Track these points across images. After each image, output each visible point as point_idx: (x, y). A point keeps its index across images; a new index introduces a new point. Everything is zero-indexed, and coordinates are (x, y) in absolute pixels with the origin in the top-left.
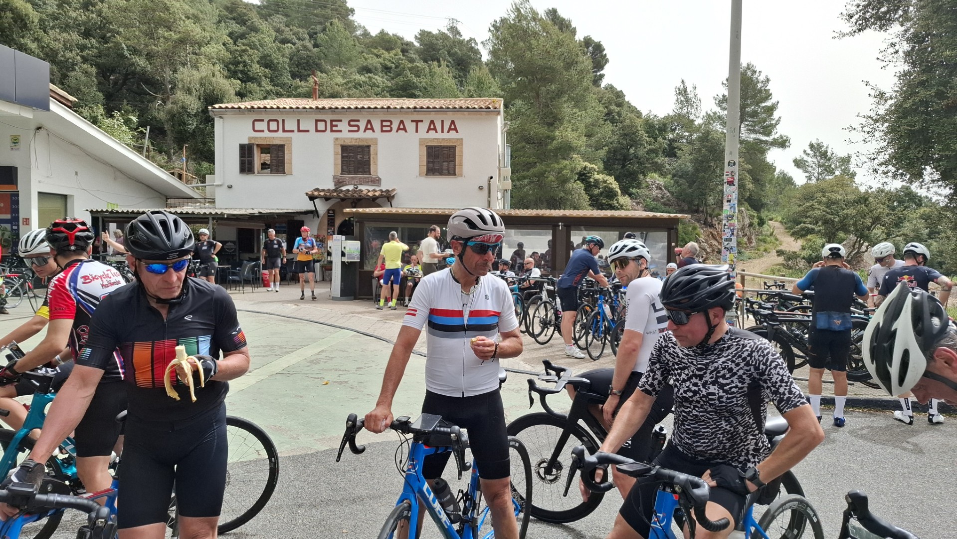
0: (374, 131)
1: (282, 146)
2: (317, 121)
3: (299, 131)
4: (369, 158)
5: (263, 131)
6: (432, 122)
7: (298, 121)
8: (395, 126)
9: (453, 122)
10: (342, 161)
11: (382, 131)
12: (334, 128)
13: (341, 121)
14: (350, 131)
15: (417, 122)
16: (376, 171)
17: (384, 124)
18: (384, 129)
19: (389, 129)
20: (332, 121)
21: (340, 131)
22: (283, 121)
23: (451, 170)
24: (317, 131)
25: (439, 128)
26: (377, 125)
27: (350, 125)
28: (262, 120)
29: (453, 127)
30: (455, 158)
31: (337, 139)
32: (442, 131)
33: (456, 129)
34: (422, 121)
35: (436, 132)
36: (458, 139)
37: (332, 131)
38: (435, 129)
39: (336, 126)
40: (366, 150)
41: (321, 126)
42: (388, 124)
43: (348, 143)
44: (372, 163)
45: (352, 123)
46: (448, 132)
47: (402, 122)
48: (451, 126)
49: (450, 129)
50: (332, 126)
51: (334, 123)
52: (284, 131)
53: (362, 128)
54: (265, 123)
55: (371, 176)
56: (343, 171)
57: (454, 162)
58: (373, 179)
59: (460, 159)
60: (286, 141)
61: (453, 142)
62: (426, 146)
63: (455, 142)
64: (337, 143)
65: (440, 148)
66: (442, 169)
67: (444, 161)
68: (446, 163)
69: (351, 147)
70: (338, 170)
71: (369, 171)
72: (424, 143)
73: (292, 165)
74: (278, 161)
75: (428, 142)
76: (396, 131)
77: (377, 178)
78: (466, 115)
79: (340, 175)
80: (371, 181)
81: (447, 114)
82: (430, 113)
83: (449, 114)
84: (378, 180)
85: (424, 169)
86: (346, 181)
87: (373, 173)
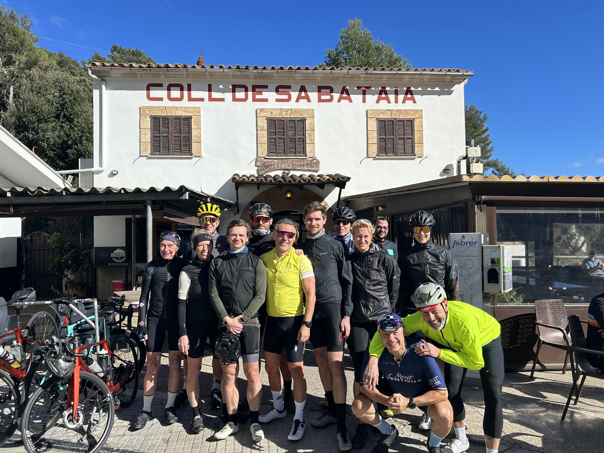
0: (309, 101)
1: (188, 119)
2: (235, 87)
3: (211, 99)
4: (304, 134)
5: (161, 99)
6: (383, 89)
7: (210, 86)
8: (336, 95)
9: (409, 90)
10: (269, 139)
11: (320, 100)
12: (258, 97)
13: (265, 87)
14: (278, 100)
15: (363, 89)
16: (313, 151)
17: (323, 91)
18: (323, 97)
19: (328, 97)
20: (255, 87)
21: (266, 100)
22: (189, 86)
23: (409, 149)
24: (235, 99)
25: (392, 99)
26: (313, 93)
27: (279, 93)
28: (161, 85)
29: (409, 96)
30: (413, 133)
31: (262, 110)
32: (396, 102)
33: (412, 98)
34: (370, 88)
35: (389, 102)
36: (416, 111)
37: (254, 100)
38: (387, 98)
39: (260, 93)
40: (299, 125)
41: (240, 92)
42: (327, 91)
43: (276, 115)
44: (308, 141)
45: (280, 90)
46: (404, 102)
47: (345, 89)
48: (406, 94)
49: (406, 98)
50: (255, 93)
51: (258, 90)
52: (191, 99)
54: (165, 88)
55: (306, 159)
56: (270, 152)
57: (412, 139)
58: (309, 162)
59: (419, 135)
60: (193, 112)
61: (410, 115)
62: (377, 119)
63: (412, 115)
64: (260, 115)
65: (394, 122)
66: (397, 149)
67: (399, 139)
68: (401, 141)
69: (282, 121)
70: (264, 150)
71: (304, 152)
72: (373, 116)
73: (202, 143)
74: (182, 139)
75: (379, 114)
76: (339, 101)
77: (315, 161)
78: (426, 80)
79: (266, 157)
80: (308, 164)
81: (402, 78)
82: (382, 78)
83: (406, 78)
84: (316, 163)
85: (374, 149)
86: (274, 165)
87: (309, 155)
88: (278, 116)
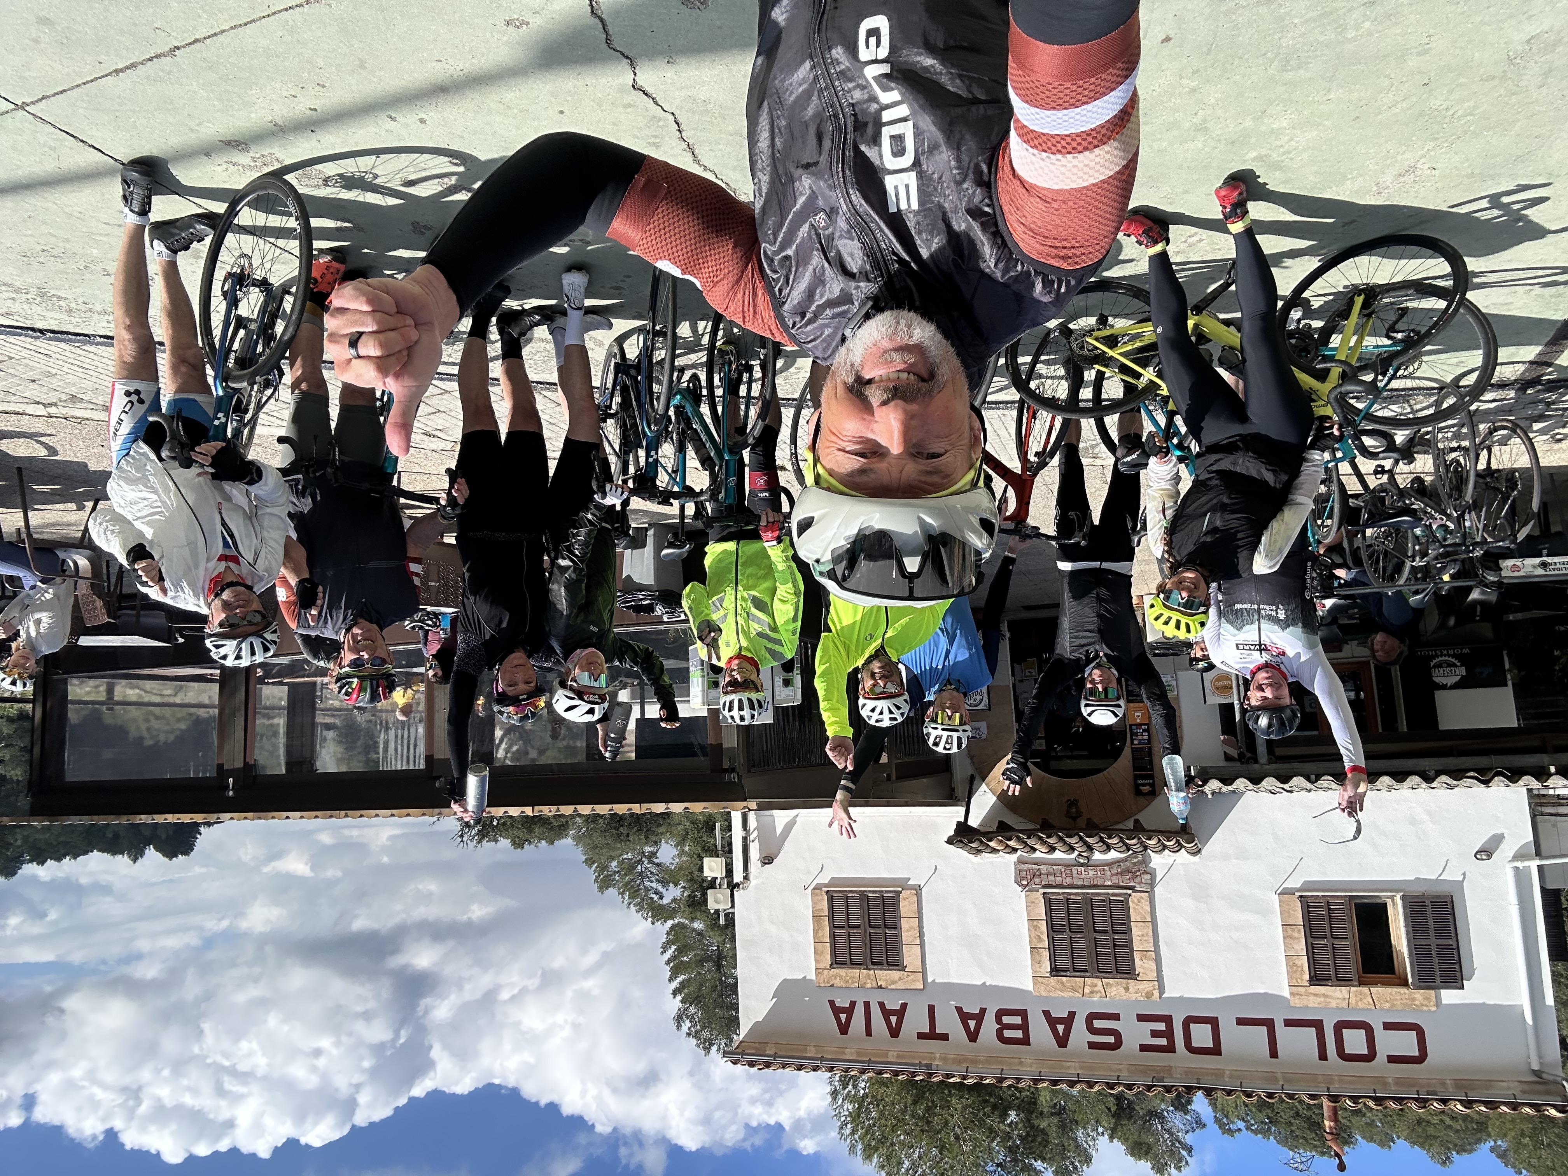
0: (1047, 1013)
1: (1318, 978)
2: (1216, 1050)
3: (1269, 1024)
4: (1052, 941)
5: (1389, 1026)
6: (895, 1032)
7: (1274, 1054)
8: (990, 1026)
9: (844, 1029)
10: (1128, 932)
11: (1023, 1013)
12: (1162, 1026)
13: (1144, 1048)
14: (1116, 1017)
15: (932, 1035)
16: (1030, 904)
17: (1018, 1034)
18: (1018, 1020)
19: (1006, 1020)
20: (1170, 1048)
21: (1141, 1018)
22: (1323, 1056)
23: (839, 904)
24: (1213, 1022)
25: (876, 1012)
26: (1040, 1031)
27: (1115, 1033)
28: (1392, 1059)
29: (842, 1016)
30: (833, 937)
31: (1151, 996)
32: (867, 1005)
33: (837, 1011)
34: (921, 1036)
35: (882, 1005)
36: (827, 984)
37: (1167, 1020)
38: (886, 1013)
39: (1155, 1034)
40: (1064, 961)
41: (1202, 1036)
42: (1007, 1033)
43: (1116, 984)
44: (1043, 926)
45: (1111, 1039)
46: (853, 1004)
47: (973, 1036)
48: (849, 1020)
49: (849, 1011)
50: (1169, 1033)
51: (1163, 1042)
52: (1318, 1025)
53: (1079, 1024)
54: (1382, 1052)
55: (1044, 887)
56: (1124, 904)
57: (833, 926)
58: (1037, 880)
59: (820, 934)
60: (1308, 994)
61: (840, 976)
62: (903, 969)
63: (835, 976)
64: (1151, 984)
65: (869, 963)
66: (861, 907)
67: (858, 927)
68: (854, 922)
69: (1105, 971)
70: (1138, 906)
71: (1049, 903)
72: (912, 977)
73: (1280, 924)
74: (1328, 934)
75: (900, 979)
76: (985, 1011)
77: (1025, 883)
78: (812, 1048)
79: (1129, 892)
80: (1040, 876)
81: (858, 1054)
82: (898, 1057)
83: (851, 1054)
84: (1022, 878)
85: (906, 907)
86: (1112, 875)
87: (1039, 896)
88: (1111, 981)
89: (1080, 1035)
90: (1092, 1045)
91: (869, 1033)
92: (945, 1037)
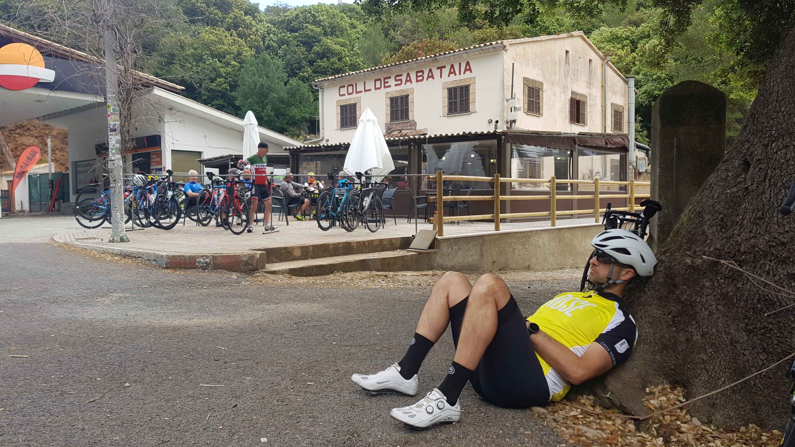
0: (411, 83)
1: (355, 105)
2: (376, 80)
4: (408, 106)
5: (344, 95)
6: (452, 66)
7: (365, 82)
8: (426, 76)
9: (468, 63)
10: (391, 111)
11: (417, 81)
12: (386, 85)
13: (390, 78)
14: (396, 85)
15: (441, 68)
16: (413, 116)
17: (419, 74)
18: (419, 79)
19: (421, 78)
20: (385, 79)
21: (390, 86)
22: (356, 84)
23: (465, 108)
24: (376, 89)
25: (457, 72)
26: (413, 77)
27: (396, 80)
28: (344, 86)
29: (468, 69)
30: (468, 96)
31: (387, 93)
32: (460, 74)
33: (470, 69)
34: (444, 67)
35: (455, 75)
36: (471, 78)
37: (385, 87)
38: (454, 73)
39: (387, 82)
40: (406, 99)
41: (378, 83)
42: (421, 74)
43: (395, 95)
44: (410, 109)
45: (397, 78)
46: (464, 73)
47: (430, 70)
48: (466, 67)
49: (466, 70)
50: (385, 83)
51: (386, 80)
52: (357, 92)
53: (404, 81)
54: (346, 88)
55: (409, 122)
56: (391, 119)
57: (468, 100)
58: (411, 124)
59: (473, 96)
60: (357, 100)
61: (467, 82)
62: (448, 88)
63: (469, 82)
64: (387, 97)
65: (457, 89)
67: (461, 101)
69: (397, 98)
70: (388, 119)
71: (407, 117)
72: (446, 86)
74: (352, 117)
75: (449, 85)
76: (427, 80)
77: (414, 122)
78: (478, 54)
79: (390, 123)
81: (462, 56)
82: (450, 59)
84: (415, 124)
85: (446, 109)
86: (393, 128)
87: (411, 118)
89: (404, 78)
90: (401, 75)
91: (460, 64)
92: (438, 68)
